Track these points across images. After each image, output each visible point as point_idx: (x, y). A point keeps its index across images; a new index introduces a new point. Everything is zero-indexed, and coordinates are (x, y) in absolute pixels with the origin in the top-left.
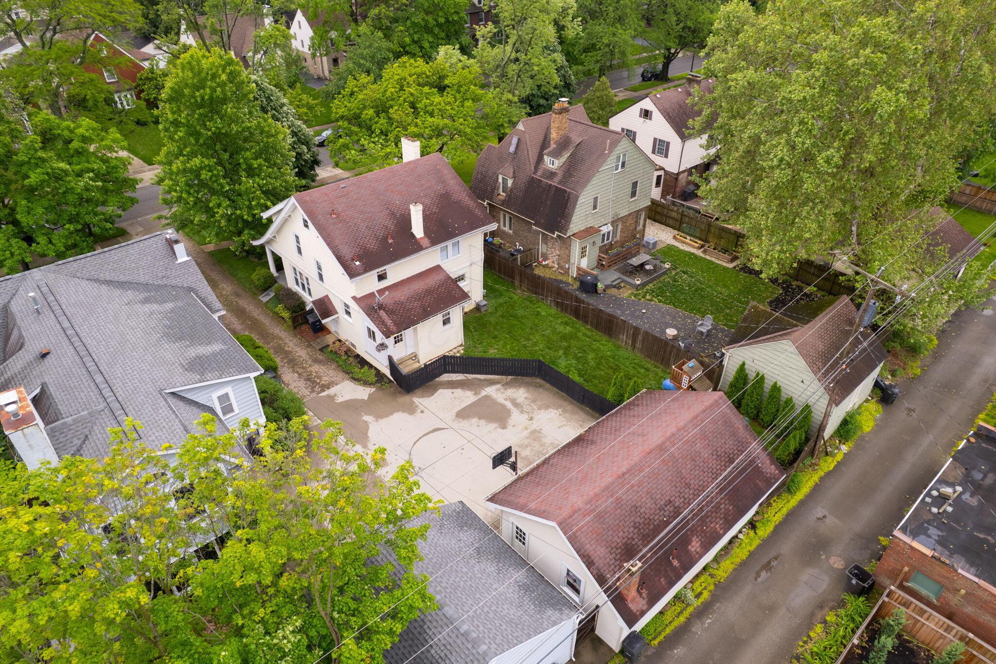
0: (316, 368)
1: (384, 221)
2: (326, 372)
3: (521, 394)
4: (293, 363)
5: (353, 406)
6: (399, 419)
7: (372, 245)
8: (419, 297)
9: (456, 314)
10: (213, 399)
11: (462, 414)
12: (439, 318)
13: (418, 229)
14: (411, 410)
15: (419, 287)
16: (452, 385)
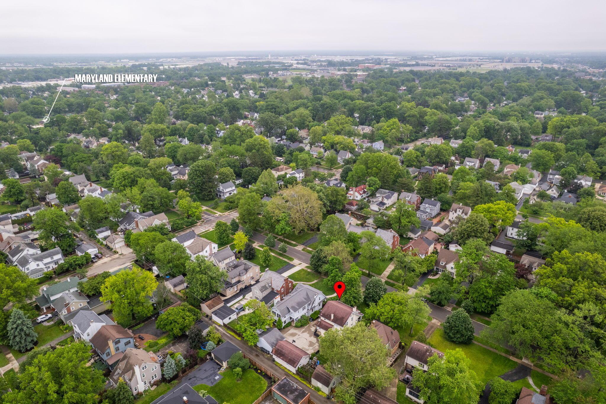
6: (309, 335)
7: (326, 314)
10: (291, 311)
13: (332, 318)
15: (327, 325)
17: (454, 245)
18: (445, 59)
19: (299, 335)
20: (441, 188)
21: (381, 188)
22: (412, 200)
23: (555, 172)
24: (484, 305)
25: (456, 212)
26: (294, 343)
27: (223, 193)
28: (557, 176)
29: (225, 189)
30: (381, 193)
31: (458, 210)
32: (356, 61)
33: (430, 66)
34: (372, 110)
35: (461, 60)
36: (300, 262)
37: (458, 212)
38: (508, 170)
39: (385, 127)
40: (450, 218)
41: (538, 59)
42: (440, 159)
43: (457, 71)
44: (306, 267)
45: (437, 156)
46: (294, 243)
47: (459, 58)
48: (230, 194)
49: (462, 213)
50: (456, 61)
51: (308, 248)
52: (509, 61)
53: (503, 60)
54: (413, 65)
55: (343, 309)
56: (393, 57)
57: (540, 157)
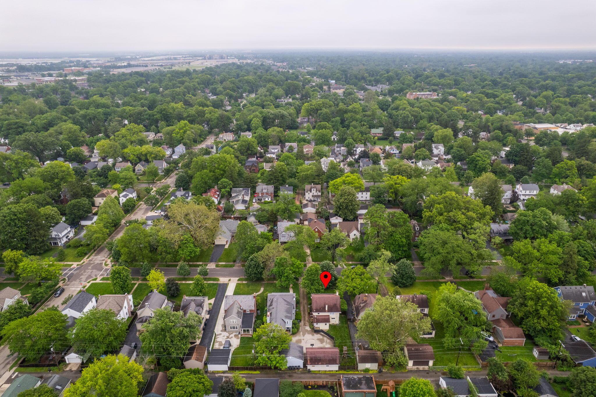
0: (307, 323)
1: (323, 305)
2: (307, 324)
3: (328, 341)
4: (304, 320)
5: (307, 331)
6: (310, 335)
7: (318, 308)
8: (322, 319)
9: (328, 324)
10: (286, 321)
11: (318, 339)
12: (324, 324)
13: (327, 309)
14: (313, 335)
15: (323, 317)
16: (321, 335)
17: (335, 218)
18: (150, 59)
19: (303, 339)
20: (282, 175)
21: (234, 188)
22: (269, 191)
23: (339, 145)
24: (400, 252)
25: (311, 191)
26: (313, 347)
27: (60, 238)
28: (342, 148)
29: (61, 233)
30: (236, 192)
31: (312, 189)
32: (52, 64)
33: (143, 66)
34: (146, 115)
35: (166, 59)
36: (228, 279)
37: (313, 192)
38: (307, 150)
39: (177, 130)
40: (307, 198)
41: (231, 56)
42: (252, 151)
43: (172, 70)
44: (239, 280)
45: (248, 149)
46: (201, 263)
47: (164, 57)
48: (67, 237)
49: (316, 191)
50: (163, 60)
51: (220, 263)
52: (210, 58)
53: (205, 57)
54: (125, 67)
55: (329, 297)
56: (94, 59)
57: (323, 135)
